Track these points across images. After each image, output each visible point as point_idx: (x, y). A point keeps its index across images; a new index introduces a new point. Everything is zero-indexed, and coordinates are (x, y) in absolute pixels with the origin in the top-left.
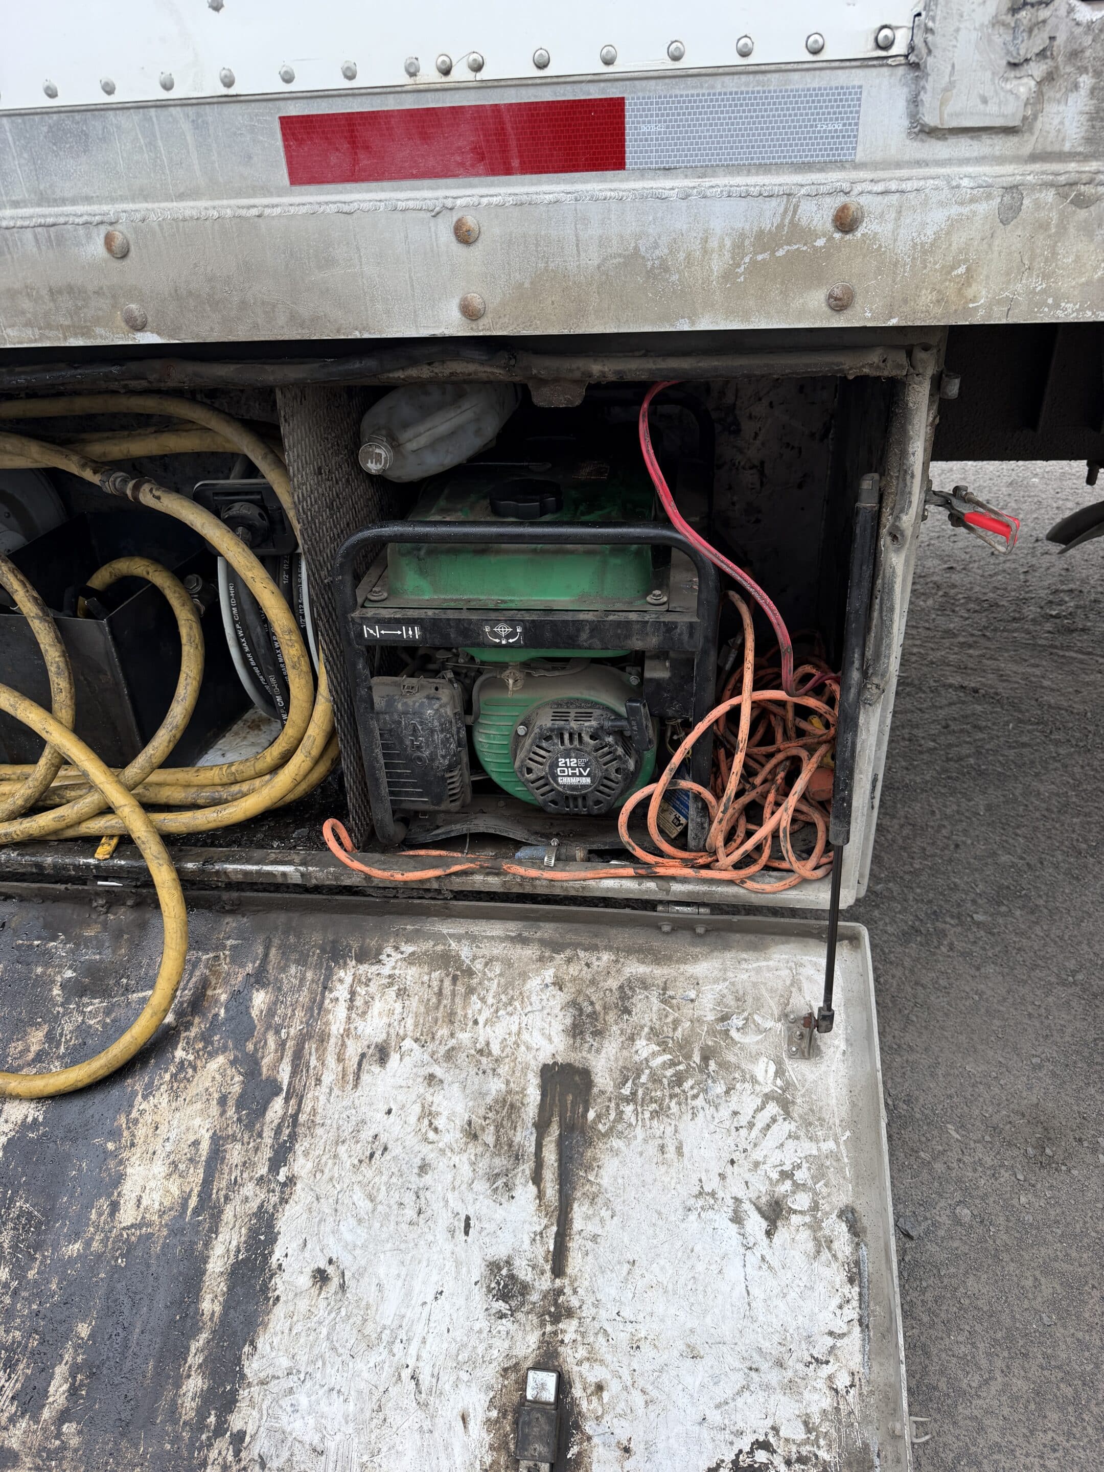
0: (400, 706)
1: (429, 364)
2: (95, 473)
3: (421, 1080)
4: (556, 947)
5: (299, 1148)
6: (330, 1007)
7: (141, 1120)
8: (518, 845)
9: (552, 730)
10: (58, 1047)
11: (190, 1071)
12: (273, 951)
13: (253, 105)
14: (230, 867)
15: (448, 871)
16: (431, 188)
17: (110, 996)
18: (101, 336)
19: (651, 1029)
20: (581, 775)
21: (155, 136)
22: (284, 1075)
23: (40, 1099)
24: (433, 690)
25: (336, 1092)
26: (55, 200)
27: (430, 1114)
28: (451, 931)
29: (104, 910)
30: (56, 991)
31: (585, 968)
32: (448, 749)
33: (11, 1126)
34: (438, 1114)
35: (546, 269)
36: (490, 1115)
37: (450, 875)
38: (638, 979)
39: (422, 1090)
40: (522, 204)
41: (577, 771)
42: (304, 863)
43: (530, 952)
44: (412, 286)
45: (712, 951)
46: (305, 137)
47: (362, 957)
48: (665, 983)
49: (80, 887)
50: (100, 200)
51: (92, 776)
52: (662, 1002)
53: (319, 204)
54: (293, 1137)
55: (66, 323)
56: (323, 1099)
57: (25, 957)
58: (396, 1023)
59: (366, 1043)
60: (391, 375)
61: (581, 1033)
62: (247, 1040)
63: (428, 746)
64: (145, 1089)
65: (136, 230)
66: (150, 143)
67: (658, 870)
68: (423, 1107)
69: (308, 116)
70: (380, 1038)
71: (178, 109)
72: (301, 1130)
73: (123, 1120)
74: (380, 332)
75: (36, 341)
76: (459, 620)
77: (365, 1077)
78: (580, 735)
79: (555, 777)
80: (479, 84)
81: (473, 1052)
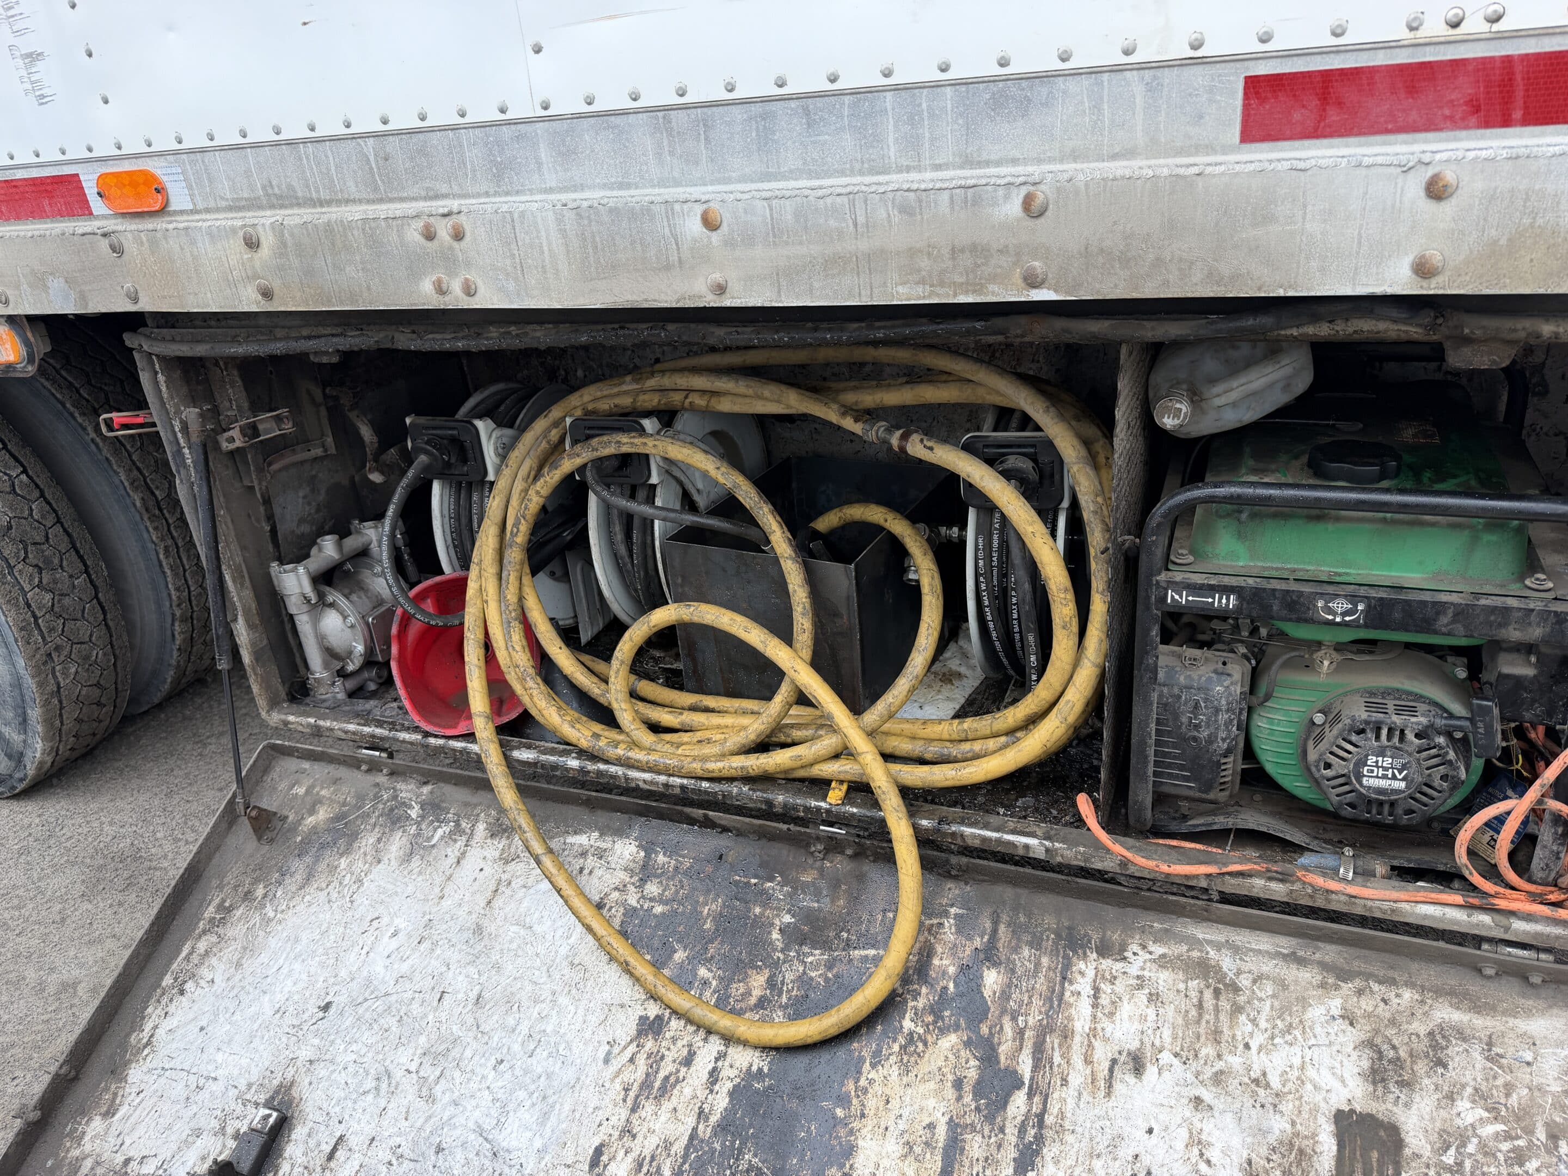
0: (1182, 679)
1: (1330, 322)
2: (856, 420)
3: (1186, 1101)
4: (1344, 975)
5: (1049, 1152)
6: (1072, 1000)
7: (870, 1090)
8: (1300, 849)
9: (1367, 722)
10: (780, 995)
11: (920, 1045)
12: (1002, 928)
13: (1218, 66)
14: (968, 830)
15: (1224, 870)
16: (1406, 143)
17: (831, 949)
18: (993, 293)
19: (1476, 1090)
20: (1394, 777)
21: (1102, 99)
22: (1025, 1067)
23: (766, 1049)
24: (1220, 665)
25: (1086, 1096)
26: (979, 163)
27: (1200, 1142)
28: (1208, 937)
29: (821, 856)
30: (775, 935)
31: (1382, 1004)
32: (1229, 731)
33: (736, 1072)
34: (1210, 1144)
35: (1532, 226)
36: (1274, 1157)
37: (1223, 874)
38: (1452, 1028)
39: (1188, 1114)
40: (1517, 157)
41: (1390, 773)
42: (1048, 838)
43: (1307, 976)
44: (1360, 243)
45: (1550, 1007)
46: (1269, 95)
47: (1104, 950)
48: (1490, 1037)
49: (803, 830)
50: (1026, 162)
51: (837, 719)
52: (1487, 1059)
53: (1271, 161)
54: (1039, 1139)
55: (961, 280)
56: (1071, 1103)
57: (743, 894)
58: (1150, 1032)
59: (1117, 1048)
60: (1283, 332)
61: (1383, 1080)
62: (981, 1021)
63: (1208, 726)
64: (873, 1057)
65: (1059, 190)
66: (1095, 107)
67: (1496, 901)
68: (1191, 1133)
69: (1278, 75)
70: (1134, 1045)
71: (1135, 73)
72: (1048, 1133)
73: (851, 1086)
74: (1308, 290)
75: (924, 298)
76: (1288, 591)
77: (1118, 1086)
78: (1402, 732)
79: (1359, 776)
80: (1492, 36)
81: (1246, 1080)
